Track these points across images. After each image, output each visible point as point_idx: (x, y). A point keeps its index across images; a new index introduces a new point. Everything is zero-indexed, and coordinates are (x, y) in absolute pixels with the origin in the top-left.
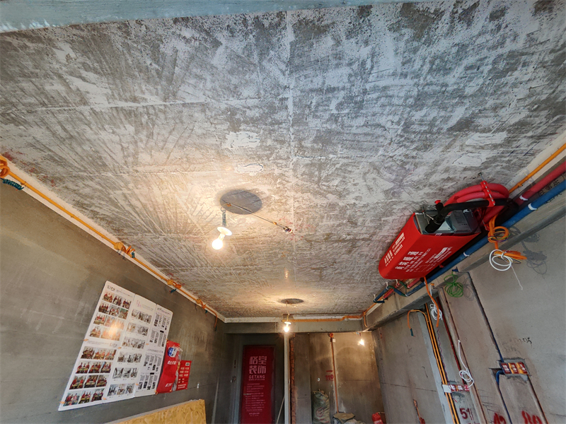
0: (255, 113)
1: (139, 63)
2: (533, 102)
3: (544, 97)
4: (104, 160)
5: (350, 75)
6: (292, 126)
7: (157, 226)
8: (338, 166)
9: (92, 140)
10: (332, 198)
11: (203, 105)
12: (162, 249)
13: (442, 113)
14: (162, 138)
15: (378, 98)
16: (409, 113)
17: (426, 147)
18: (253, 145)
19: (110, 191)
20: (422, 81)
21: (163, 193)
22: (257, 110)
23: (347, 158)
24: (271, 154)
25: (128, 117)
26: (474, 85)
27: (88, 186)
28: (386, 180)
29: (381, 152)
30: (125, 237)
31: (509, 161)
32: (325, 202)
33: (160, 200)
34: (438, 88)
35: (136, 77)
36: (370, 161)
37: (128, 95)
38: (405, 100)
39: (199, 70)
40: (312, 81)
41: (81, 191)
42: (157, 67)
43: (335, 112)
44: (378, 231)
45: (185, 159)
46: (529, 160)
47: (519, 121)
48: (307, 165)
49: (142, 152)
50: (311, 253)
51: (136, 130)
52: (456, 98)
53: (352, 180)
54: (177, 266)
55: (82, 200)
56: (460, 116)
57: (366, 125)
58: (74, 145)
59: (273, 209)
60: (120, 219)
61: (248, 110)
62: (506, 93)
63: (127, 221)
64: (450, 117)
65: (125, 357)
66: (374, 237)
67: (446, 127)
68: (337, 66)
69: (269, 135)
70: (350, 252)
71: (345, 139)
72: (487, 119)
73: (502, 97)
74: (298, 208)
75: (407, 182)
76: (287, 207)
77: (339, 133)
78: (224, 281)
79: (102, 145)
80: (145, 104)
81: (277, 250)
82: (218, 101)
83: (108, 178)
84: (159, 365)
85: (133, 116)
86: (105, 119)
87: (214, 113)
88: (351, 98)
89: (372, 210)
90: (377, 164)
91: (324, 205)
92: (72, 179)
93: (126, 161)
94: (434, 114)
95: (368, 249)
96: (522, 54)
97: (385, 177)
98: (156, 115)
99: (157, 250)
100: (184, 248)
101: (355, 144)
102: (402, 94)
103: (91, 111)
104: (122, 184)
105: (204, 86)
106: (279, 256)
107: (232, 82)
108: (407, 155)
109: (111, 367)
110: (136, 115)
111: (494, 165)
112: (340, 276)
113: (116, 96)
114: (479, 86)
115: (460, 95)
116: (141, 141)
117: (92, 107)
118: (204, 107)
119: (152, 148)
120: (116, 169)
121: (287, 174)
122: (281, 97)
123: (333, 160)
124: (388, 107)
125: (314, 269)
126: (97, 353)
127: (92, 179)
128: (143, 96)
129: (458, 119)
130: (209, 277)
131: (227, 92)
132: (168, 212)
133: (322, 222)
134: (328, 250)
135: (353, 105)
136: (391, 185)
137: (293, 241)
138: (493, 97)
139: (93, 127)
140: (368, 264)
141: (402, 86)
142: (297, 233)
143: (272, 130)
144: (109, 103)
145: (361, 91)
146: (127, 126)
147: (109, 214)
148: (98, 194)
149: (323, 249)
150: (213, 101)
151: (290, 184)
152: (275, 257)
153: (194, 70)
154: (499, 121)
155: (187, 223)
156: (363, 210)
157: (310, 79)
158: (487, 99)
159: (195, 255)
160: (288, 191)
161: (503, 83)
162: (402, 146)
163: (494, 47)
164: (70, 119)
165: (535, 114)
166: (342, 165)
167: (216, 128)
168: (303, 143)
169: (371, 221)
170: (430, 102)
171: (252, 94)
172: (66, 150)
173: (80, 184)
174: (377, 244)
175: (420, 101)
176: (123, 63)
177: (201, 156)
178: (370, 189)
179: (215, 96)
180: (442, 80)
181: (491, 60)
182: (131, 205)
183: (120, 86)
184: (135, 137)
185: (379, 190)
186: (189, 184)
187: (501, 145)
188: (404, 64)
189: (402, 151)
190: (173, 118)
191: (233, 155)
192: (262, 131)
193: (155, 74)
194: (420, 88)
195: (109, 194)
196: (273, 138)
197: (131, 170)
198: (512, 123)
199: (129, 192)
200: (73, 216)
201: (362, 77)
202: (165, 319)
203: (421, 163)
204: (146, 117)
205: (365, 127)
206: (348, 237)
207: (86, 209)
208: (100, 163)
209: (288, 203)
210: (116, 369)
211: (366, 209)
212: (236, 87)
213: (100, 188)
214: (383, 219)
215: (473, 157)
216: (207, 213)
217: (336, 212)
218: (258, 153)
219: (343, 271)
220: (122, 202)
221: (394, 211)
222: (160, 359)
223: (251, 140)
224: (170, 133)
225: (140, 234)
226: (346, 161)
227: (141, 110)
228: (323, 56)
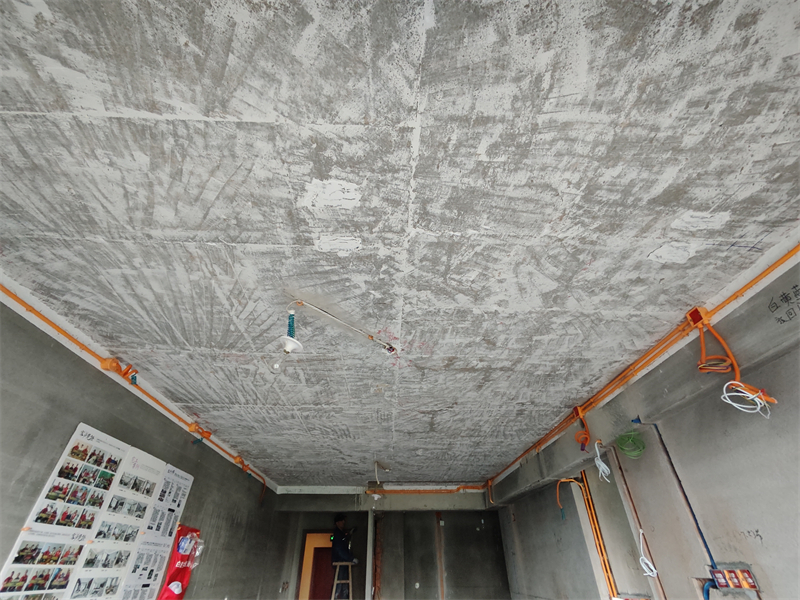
0: (356, 150)
1: (166, 41)
2: (774, 169)
3: (790, 161)
4: (92, 213)
5: (516, 98)
6: (415, 177)
7: (178, 334)
8: (478, 249)
9: (73, 175)
10: (463, 301)
11: (272, 128)
12: (184, 372)
13: (645, 175)
14: (198, 181)
15: (554, 141)
16: (596, 170)
17: (614, 227)
18: (350, 205)
19: (100, 269)
20: (622, 119)
21: (192, 277)
22: (361, 144)
23: (494, 236)
24: (376, 222)
25: (139, 138)
26: (696, 132)
27: (61, 258)
28: (548, 276)
29: (546, 231)
30: (123, 349)
31: (727, 257)
32: (451, 306)
33: (186, 289)
34: (644, 133)
35: (158, 65)
36: (527, 244)
37: (142, 97)
38: (593, 148)
39: (270, 64)
40: (454, 103)
41: (47, 266)
42: (197, 50)
43: (484, 158)
44: (525, 356)
45: (234, 222)
46: (754, 258)
47: (751, 197)
48: (430, 245)
49: (160, 204)
50: (421, 388)
51: (152, 163)
52: (668, 151)
53: (496, 274)
54: (207, 401)
55: (49, 281)
56: (670, 182)
57: (530, 185)
58: (40, 181)
59: (370, 315)
60: (115, 318)
61: (346, 144)
62: (740, 150)
63: (126, 322)
64: (654, 182)
65: (99, 558)
66: (519, 366)
67: (646, 197)
68: (498, 80)
69: (375, 190)
70: (480, 387)
71: (494, 205)
72: (707, 189)
73: (733, 156)
74: (410, 314)
75: (578, 282)
76: (393, 311)
77: (486, 195)
78: (282, 428)
79: (88, 184)
80: (171, 117)
81: (370, 382)
82: (298, 123)
83: (97, 245)
84: (159, 569)
85: (148, 136)
86: (97, 138)
87: (289, 143)
88: (512, 137)
89: (521, 324)
90: (538, 249)
91: (450, 312)
92: (32, 244)
93: (131, 218)
94: (632, 174)
95: (507, 384)
96: (772, 90)
97: (547, 272)
98: (190, 138)
99: (176, 374)
100: (221, 373)
101: (508, 215)
102: (590, 138)
103: (73, 122)
104: (122, 258)
105: (276, 93)
106: (372, 390)
107: (325, 92)
108: (584, 238)
109: (70, 578)
110: (153, 137)
111: (705, 262)
112: (460, 425)
113: (121, 97)
114: (703, 136)
115: (674, 146)
116: (161, 183)
117: (75, 114)
118: (273, 132)
119: (178, 198)
120: (113, 230)
121: (397, 257)
122: (401, 125)
123: (472, 239)
124: (566, 158)
125: (423, 412)
126: (47, 553)
127: (67, 245)
128: (169, 102)
129: (667, 185)
130: (257, 421)
131: (314, 109)
132: (199, 311)
133: (443, 339)
134: (448, 384)
135: (514, 149)
136: (553, 285)
137: (396, 368)
138: (720, 154)
139: (76, 152)
140: (504, 407)
141: (592, 123)
142: (403, 354)
143: (382, 182)
144: (107, 109)
145: (530, 126)
146: (138, 154)
147: (96, 309)
148: (77, 272)
149: (440, 381)
150: (289, 121)
151: (400, 275)
152: (366, 392)
153: (262, 63)
154: (724, 194)
155: (228, 330)
156: (507, 322)
157: (452, 99)
158: (711, 156)
159: (237, 384)
160: (396, 286)
161: (737, 134)
162: (578, 223)
163: (734, 74)
164: (34, 135)
165: (774, 186)
166: (485, 249)
167: (290, 171)
168: (428, 208)
169: (517, 341)
170: (629, 154)
171: (355, 116)
172: (24, 189)
173: (47, 253)
174: (521, 376)
175: (613, 153)
176: (137, 37)
177: (261, 218)
178: (522, 289)
179: (294, 113)
180: (651, 118)
181: (726, 95)
182: (136, 296)
183: (128, 80)
184: (150, 175)
185: (535, 293)
186: (237, 265)
187: (720, 233)
188: (599, 87)
189: (577, 231)
190: (219, 148)
191: (314, 218)
192: (365, 182)
193: (192, 63)
194: (618, 130)
195: (98, 274)
196: (381, 195)
197: (139, 234)
198: (740, 198)
199: (134, 272)
200: (30, 309)
201: (533, 104)
202: (179, 489)
203: (603, 252)
204: (171, 140)
205: (527, 188)
206: (480, 365)
207: (55, 298)
208: (85, 218)
209: (395, 305)
210: (79, 581)
211: (512, 322)
212: (330, 101)
213: (84, 263)
214: (535, 338)
215: (678, 248)
216: (264, 316)
217: (467, 324)
218: (355, 219)
219: (466, 416)
220: (119, 289)
221: (554, 326)
222: (163, 558)
223: (347, 195)
224: (212, 173)
225: (148, 347)
226: (491, 241)
227: (163, 127)
228: (477, 60)
